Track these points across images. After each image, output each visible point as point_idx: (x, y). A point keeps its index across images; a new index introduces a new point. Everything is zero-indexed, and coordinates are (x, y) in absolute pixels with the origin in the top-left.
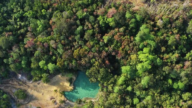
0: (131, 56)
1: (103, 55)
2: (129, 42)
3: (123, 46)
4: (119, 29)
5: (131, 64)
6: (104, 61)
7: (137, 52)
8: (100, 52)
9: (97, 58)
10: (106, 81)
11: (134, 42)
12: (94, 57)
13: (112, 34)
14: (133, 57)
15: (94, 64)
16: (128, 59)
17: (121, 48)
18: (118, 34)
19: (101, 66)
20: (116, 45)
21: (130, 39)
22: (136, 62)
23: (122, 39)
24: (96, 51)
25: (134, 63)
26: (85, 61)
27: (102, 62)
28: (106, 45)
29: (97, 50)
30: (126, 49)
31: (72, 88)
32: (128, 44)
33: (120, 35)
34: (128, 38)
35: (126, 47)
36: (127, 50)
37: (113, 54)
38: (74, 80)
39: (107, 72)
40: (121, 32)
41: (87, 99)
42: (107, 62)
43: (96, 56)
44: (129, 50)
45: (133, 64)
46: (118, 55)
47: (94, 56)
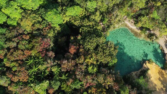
0: (29, 29)
1: (70, 64)
2: (12, 51)
3: (27, 53)
4: (7, 85)
5: (40, 19)
6: (77, 55)
7: (14, 27)
8: (71, 74)
9: (84, 67)
10: (96, 29)
11: (6, 46)
12: (87, 73)
13: (26, 89)
14: (27, 25)
15: (95, 63)
16: (38, 29)
17: (33, 53)
18: (15, 79)
19: (87, 53)
20: (36, 64)
21: (6, 55)
22: (30, 14)
23: (17, 65)
24: (75, 79)
25: (34, 15)
26: (104, 80)
27: (81, 56)
28: (51, 76)
29: (71, 80)
30: (27, 46)
31: (147, 64)
32: (16, 48)
33: (14, 75)
34: (9, 59)
35: (24, 47)
36: (27, 42)
37: (52, 54)
38: (136, 72)
39: (84, 39)
40: (8, 78)
41: (136, 34)
42: (72, 50)
43: (82, 72)
44: (23, 39)
45: (37, 16)
46: (46, 46)
47: (85, 76)
